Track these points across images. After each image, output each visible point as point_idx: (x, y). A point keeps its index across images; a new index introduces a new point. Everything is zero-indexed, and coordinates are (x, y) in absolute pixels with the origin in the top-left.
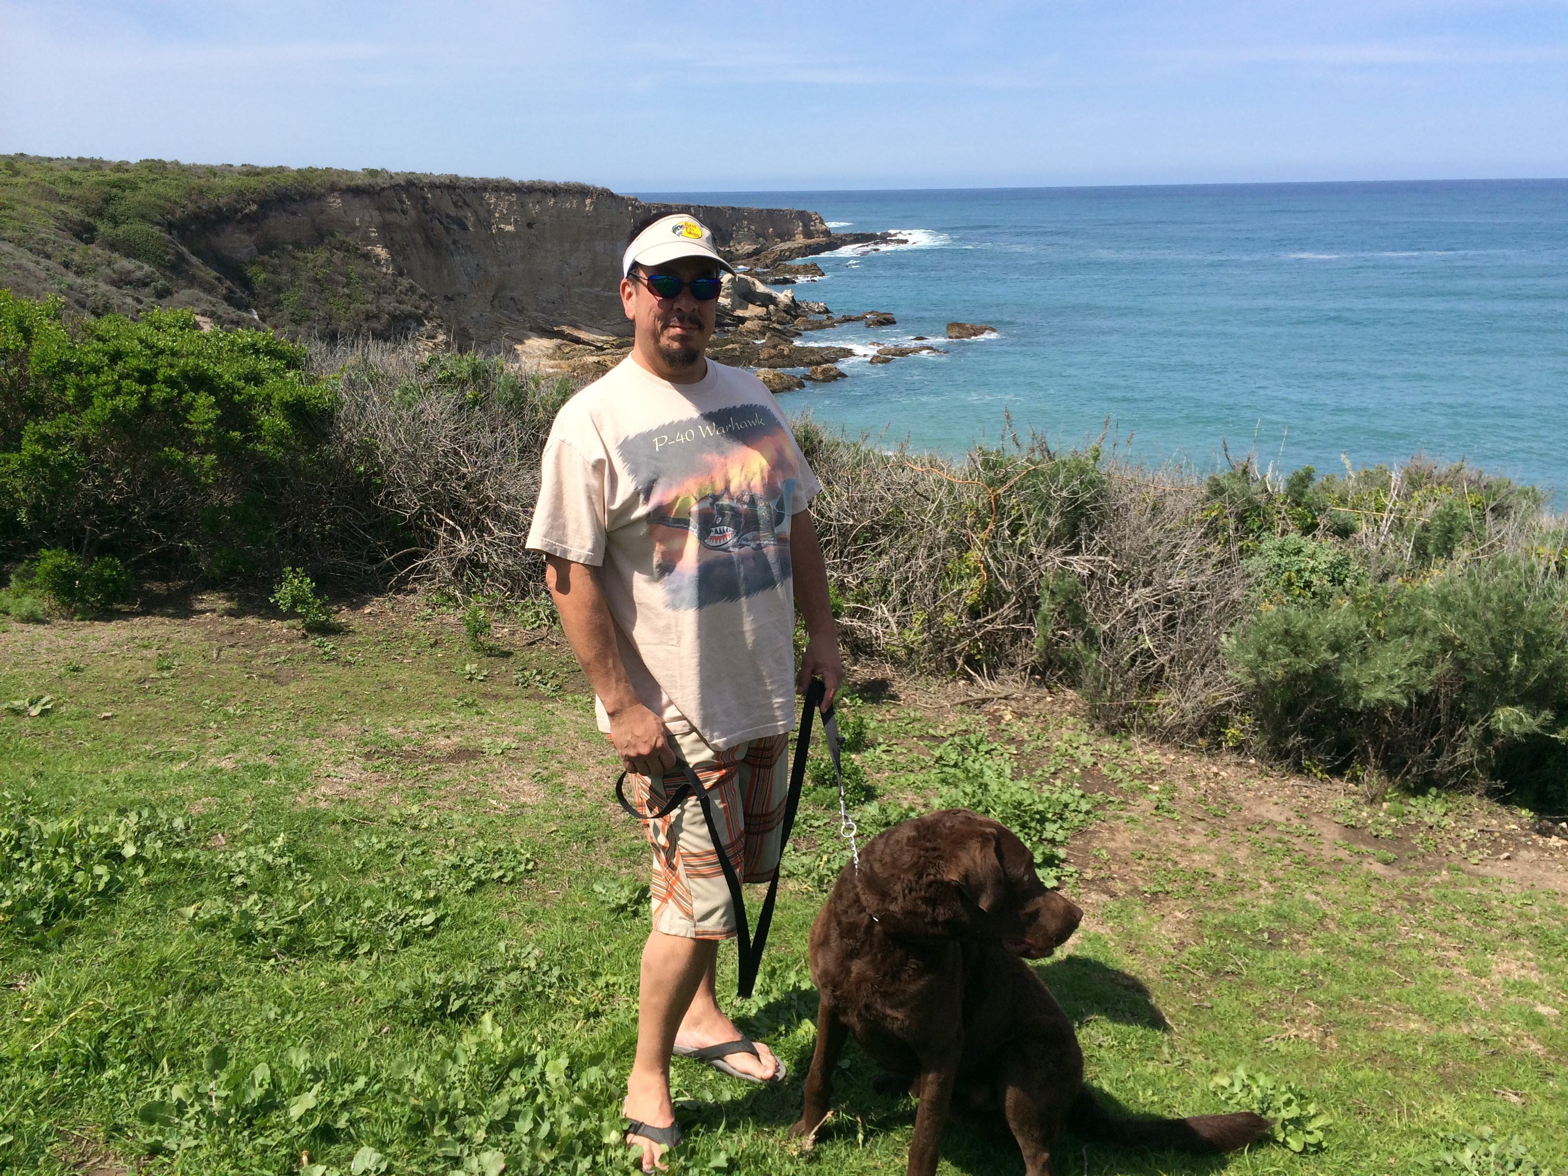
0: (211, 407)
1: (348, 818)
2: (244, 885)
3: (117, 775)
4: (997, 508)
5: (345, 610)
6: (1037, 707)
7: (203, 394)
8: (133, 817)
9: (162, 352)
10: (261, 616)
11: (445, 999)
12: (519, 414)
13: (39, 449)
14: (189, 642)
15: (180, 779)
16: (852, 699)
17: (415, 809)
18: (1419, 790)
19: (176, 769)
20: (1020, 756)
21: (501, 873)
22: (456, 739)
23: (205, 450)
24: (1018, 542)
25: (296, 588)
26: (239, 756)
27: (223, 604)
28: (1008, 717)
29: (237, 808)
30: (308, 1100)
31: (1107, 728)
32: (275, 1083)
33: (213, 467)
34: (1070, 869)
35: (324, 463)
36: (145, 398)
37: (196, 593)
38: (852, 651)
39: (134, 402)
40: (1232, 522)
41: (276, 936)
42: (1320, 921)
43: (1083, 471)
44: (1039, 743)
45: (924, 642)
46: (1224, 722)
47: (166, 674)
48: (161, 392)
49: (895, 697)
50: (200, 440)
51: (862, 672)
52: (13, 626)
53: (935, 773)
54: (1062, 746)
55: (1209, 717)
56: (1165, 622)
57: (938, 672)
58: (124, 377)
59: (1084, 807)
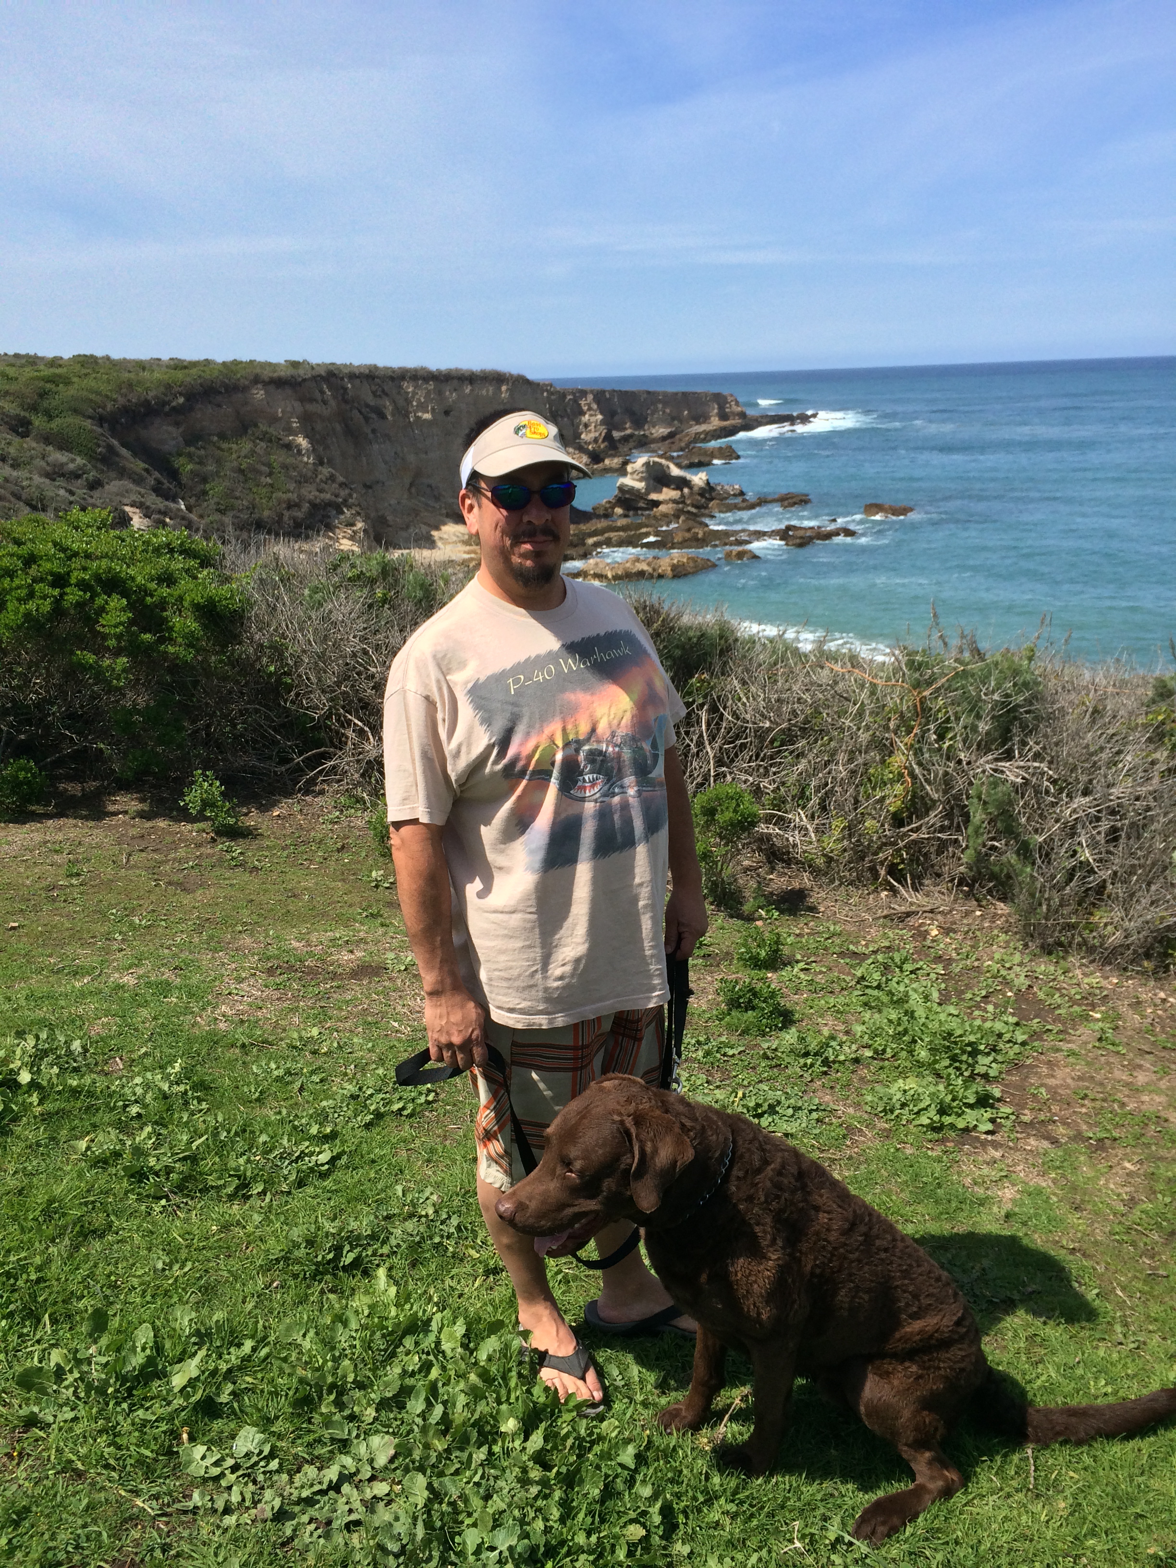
0: (123, 610)
1: (247, 1041)
2: (139, 1116)
3: (20, 991)
4: (923, 711)
5: (254, 813)
6: (965, 921)
7: (115, 596)
8: (31, 1042)
9: (76, 554)
10: (172, 818)
11: (338, 1249)
14: (99, 846)
15: (82, 995)
16: (768, 912)
17: (315, 1032)
19: (78, 985)
20: (947, 977)
21: (400, 1105)
22: (359, 954)
23: (117, 653)
24: (945, 746)
25: (206, 792)
26: (141, 972)
27: (135, 806)
28: (935, 932)
29: (137, 1030)
30: (192, 1368)
31: (1042, 947)
32: (158, 1348)
33: (124, 671)
34: (1006, 1110)
35: (234, 662)
36: (58, 601)
37: (109, 794)
38: (768, 858)
39: (46, 606)
41: (168, 1174)
43: (1016, 672)
44: (968, 962)
45: (844, 851)
46: (1173, 944)
47: (74, 881)
48: (73, 595)
49: (813, 909)
50: (112, 643)
51: (779, 882)
53: (856, 996)
54: (993, 966)
55: (1155, 938)
56: (1107, 834)
57: (859, 882)
58: (38, 581)
59: (1019, 1038)
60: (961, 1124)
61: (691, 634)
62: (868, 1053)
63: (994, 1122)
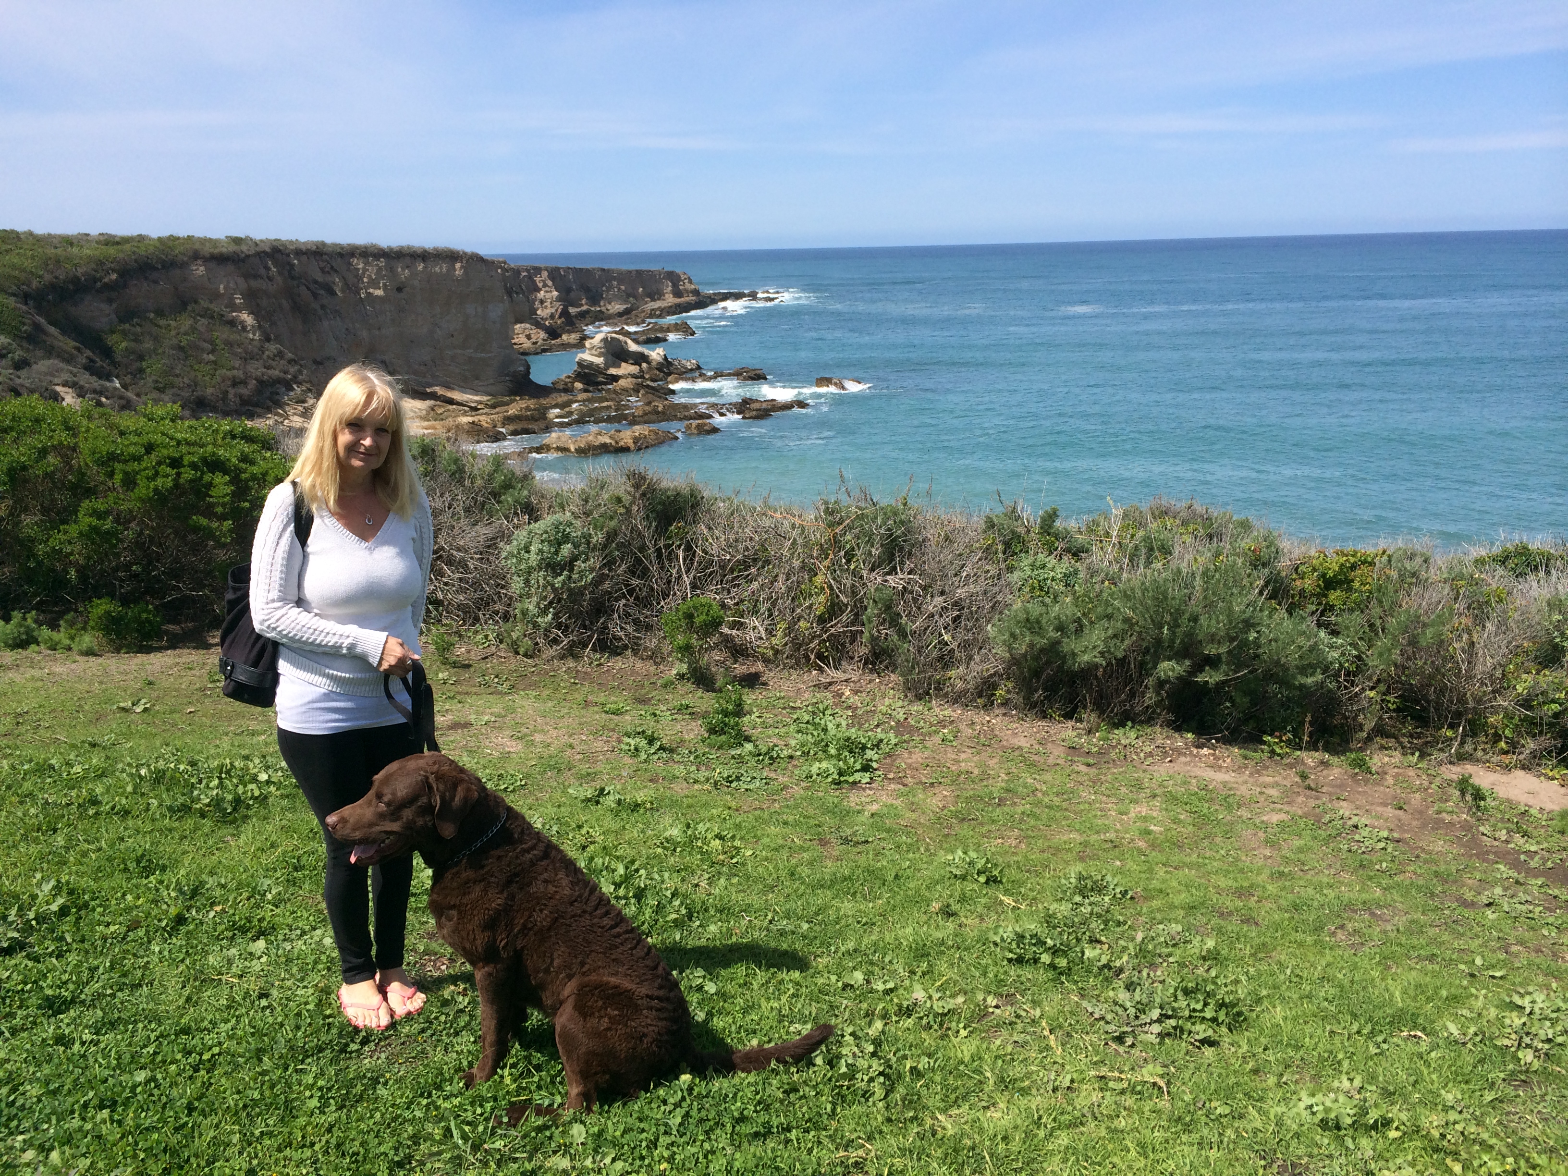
0: (225, 484)
4: (836, 543)
6: (868, 686)
7: (219, 474)
9: (180, 442)
12: (461, 481)
13: (94, 522)
16: (733, 686)
18: (1121, 724)
20: (854, 716)
23: (223, 518)
24: (852, 567)
28: (848, 693)
31: (916, 696)
34: (879, 773)
36: (176, 479)
37: (203, 632)
38: (733, 654)
39: (169, 483)
40: (1000, 547)
42: (1033, 792)
43: (895, 514)
44: (868, 708)
45: (786, 644)
46: (994, 687)
48: (188, 474)
49: (765, 684)
50: (219, 510)
51: (740, 669)
52: (78, 658)
53: (793, 728)
54: (884, 709)
55: (984, 683)
56: (955, 620)
57: (797, 665)
58: (159, 463)
59: (893, 741)
60: (851, 779)
61: (669, 493)
62: (799, 753)
63: (871, 778)
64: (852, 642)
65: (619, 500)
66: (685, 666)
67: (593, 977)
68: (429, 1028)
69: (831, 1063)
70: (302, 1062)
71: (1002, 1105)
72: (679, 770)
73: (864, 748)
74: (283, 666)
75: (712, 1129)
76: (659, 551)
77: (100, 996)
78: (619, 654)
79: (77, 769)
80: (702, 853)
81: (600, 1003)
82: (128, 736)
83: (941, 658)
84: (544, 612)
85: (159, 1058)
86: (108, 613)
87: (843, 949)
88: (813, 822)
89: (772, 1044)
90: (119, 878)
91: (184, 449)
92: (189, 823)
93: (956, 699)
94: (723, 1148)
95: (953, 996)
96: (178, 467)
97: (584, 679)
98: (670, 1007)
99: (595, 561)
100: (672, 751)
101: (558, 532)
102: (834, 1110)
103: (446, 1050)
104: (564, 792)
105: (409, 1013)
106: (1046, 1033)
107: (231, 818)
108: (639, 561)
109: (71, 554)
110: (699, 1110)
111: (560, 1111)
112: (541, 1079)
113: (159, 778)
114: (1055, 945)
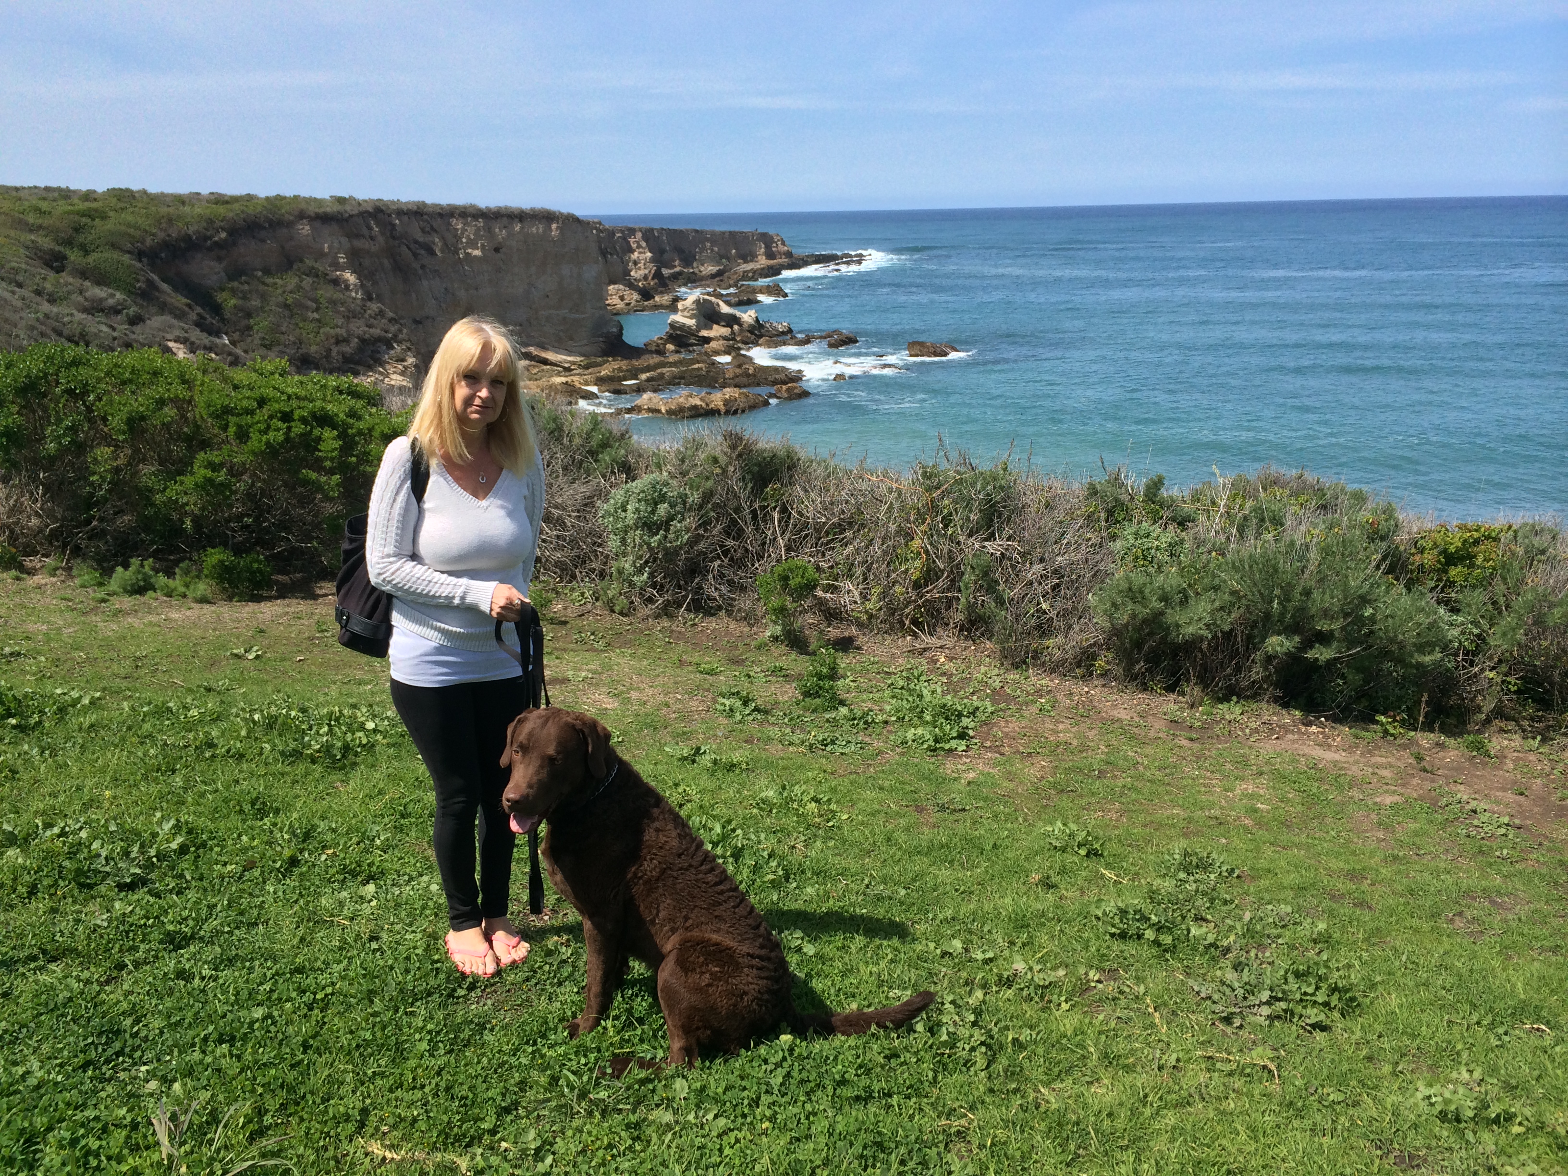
0: (334, 439)
4: (933, 507)
6: (964, 653)
7: (328, 429)
9: (292, 397)
12: (559, 440)
16: (827, 650)
18: (1226, 699)
20: (949, 683)
23: (331, 472)
24: (950, 532)
28: (943, 660)
31: (1012, 664)
33: (337, 485)
34: (975, 741)
36: (287, 433)
37: (314, 582)
38: (826, 618)
39: (280, 436)
40: (1103, 515)
42: (1134, 765)
43: (995, 479)
44: (963, 675)
45: (880, 609)
46: (1094, 657)
48: (298, 429)
49: (859, 648)
50: (328, 464)
51: (834, 632)
52: (193, 605)
53: (887, 693)
54: (980, 676)
55: (1083, 653)
56: (1054, 588)
57: (891, 631)
58: (271, 417)
59: (990, 709)
60: (947, 747)
61: (765, 455)
62: (894, 719)
63: (967, 746)
64: (948, 607)
65: (715, 460)
66: (779, 628)
67: (696, 933)
68: (533, 977)
69: (933, 1030)
70: (412, 1005)
71: (1106, 1081)
72: (775, 732)
73: (960, 715)
74: (397, 619)
75: (812, 1091)
76: (754, 513)
77: (218, 933)
78: (713, 615)
79: (194, 712)
80: (798, 816)
81: (702, 959)
82: (242, 682)
83: (1039, 627)
84: (640, 571)
85: (275, 996)
86: (222, 562)
87: (941, 916)
88: (908, 788)
89: (872, 1009)
90: (235, 820)
91: (294, 403)
92: (301, 768)
93: (1054, 669)
94: (825, 1110)
95: (1054, 968)
96: (289, 422)
97: (678, 638)
98: (771, 967)
99: (690, 521)
100: (766, 712)
101: (655, 492)
102: (935, 1078)
103: (550, 999)
104: (661, 750)
105: (514, 962)
106: (1151, 1010)
107: (340, 764)
108: (734, 522)
109: (187, 504)
110: (800, 1071)
111: (664, 1065)
112: (643, 1032)
113: (271, 723)
114: (1159, 922)
